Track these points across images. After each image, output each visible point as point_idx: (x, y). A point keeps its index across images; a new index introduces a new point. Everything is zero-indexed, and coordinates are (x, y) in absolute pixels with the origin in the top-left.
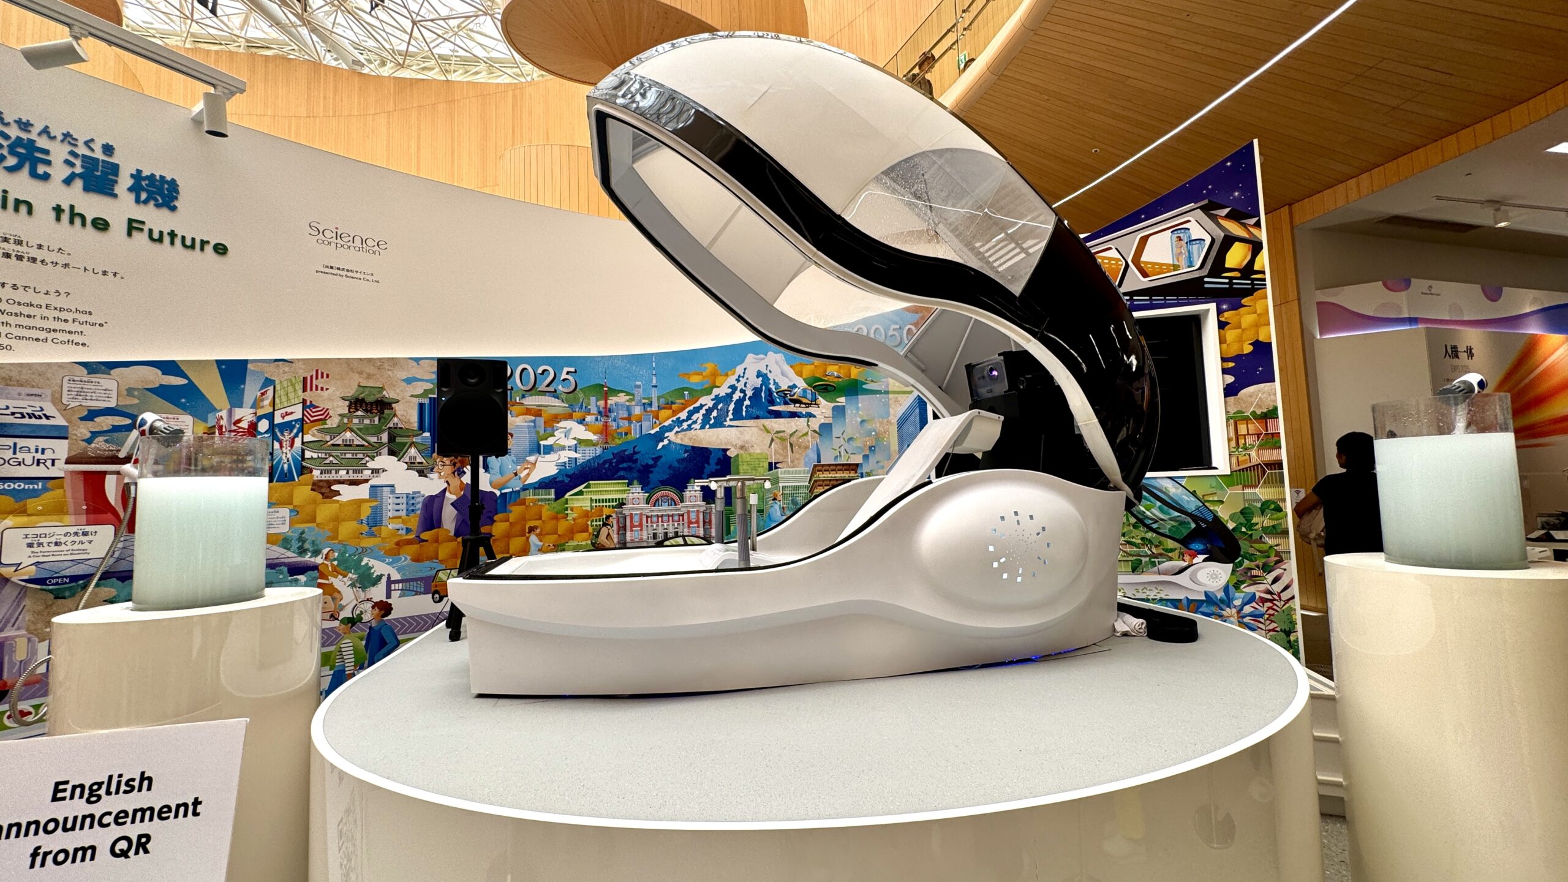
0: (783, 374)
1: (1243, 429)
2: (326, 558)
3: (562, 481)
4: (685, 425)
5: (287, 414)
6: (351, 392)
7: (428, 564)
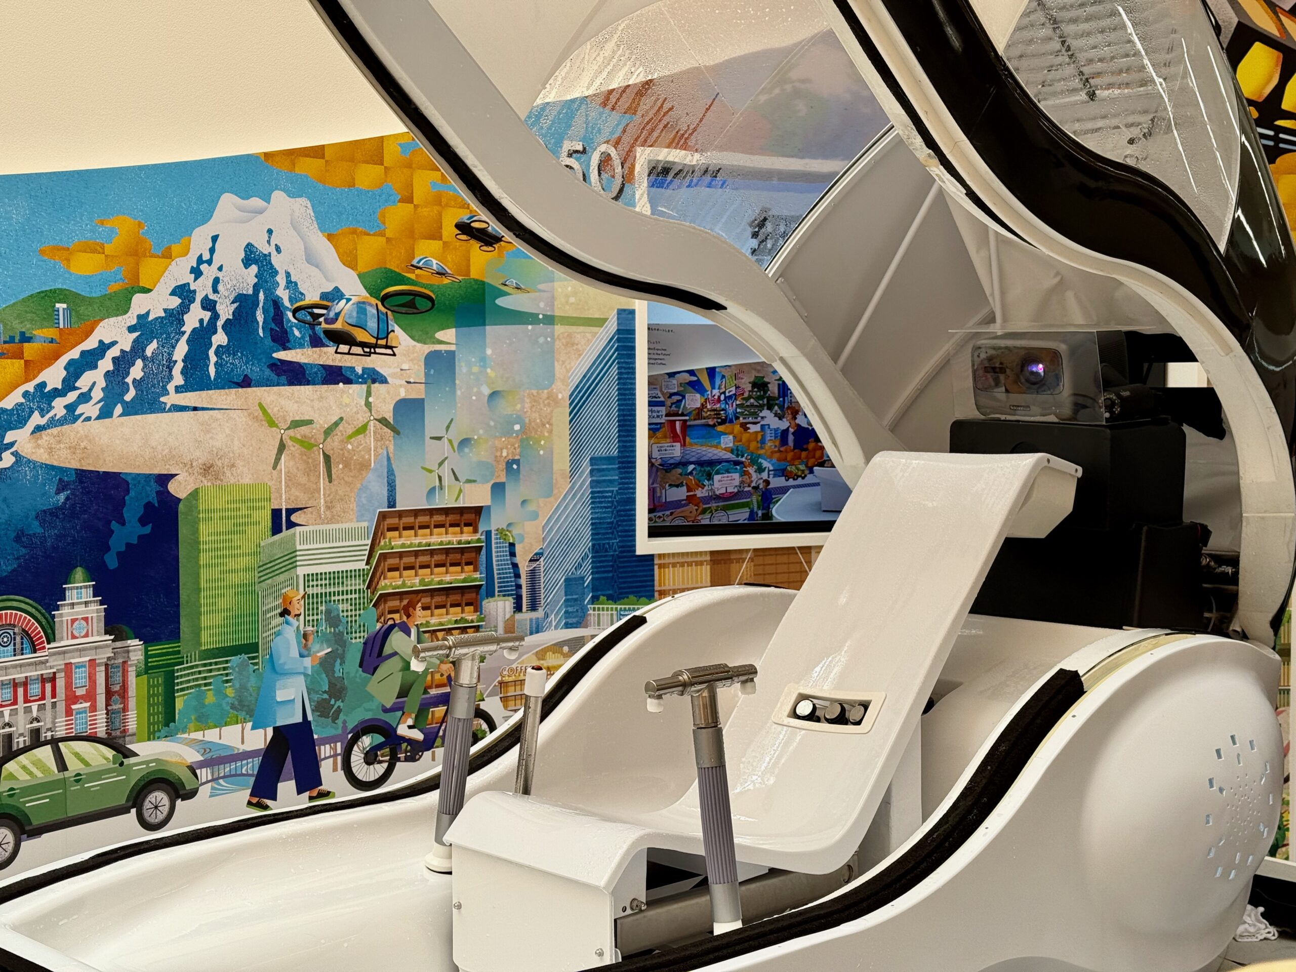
0: (311, 259)
4: (59, 406)
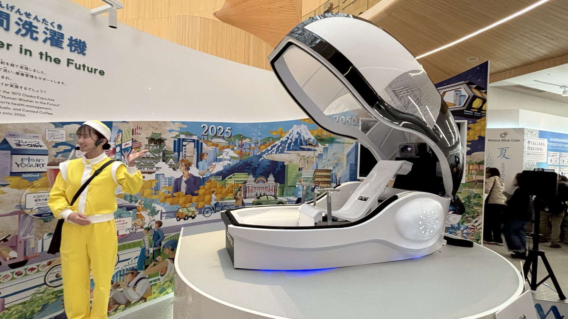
1: (471, 167)
2: (139, 204)
3: (225, 173)
4: (270, 152)
5: (127, 144)
6: (149, 135)
7: (176, 206)
